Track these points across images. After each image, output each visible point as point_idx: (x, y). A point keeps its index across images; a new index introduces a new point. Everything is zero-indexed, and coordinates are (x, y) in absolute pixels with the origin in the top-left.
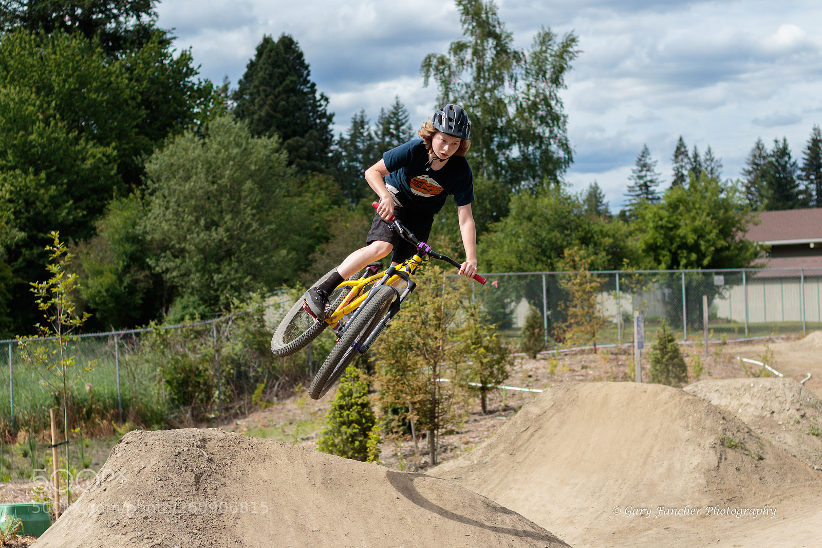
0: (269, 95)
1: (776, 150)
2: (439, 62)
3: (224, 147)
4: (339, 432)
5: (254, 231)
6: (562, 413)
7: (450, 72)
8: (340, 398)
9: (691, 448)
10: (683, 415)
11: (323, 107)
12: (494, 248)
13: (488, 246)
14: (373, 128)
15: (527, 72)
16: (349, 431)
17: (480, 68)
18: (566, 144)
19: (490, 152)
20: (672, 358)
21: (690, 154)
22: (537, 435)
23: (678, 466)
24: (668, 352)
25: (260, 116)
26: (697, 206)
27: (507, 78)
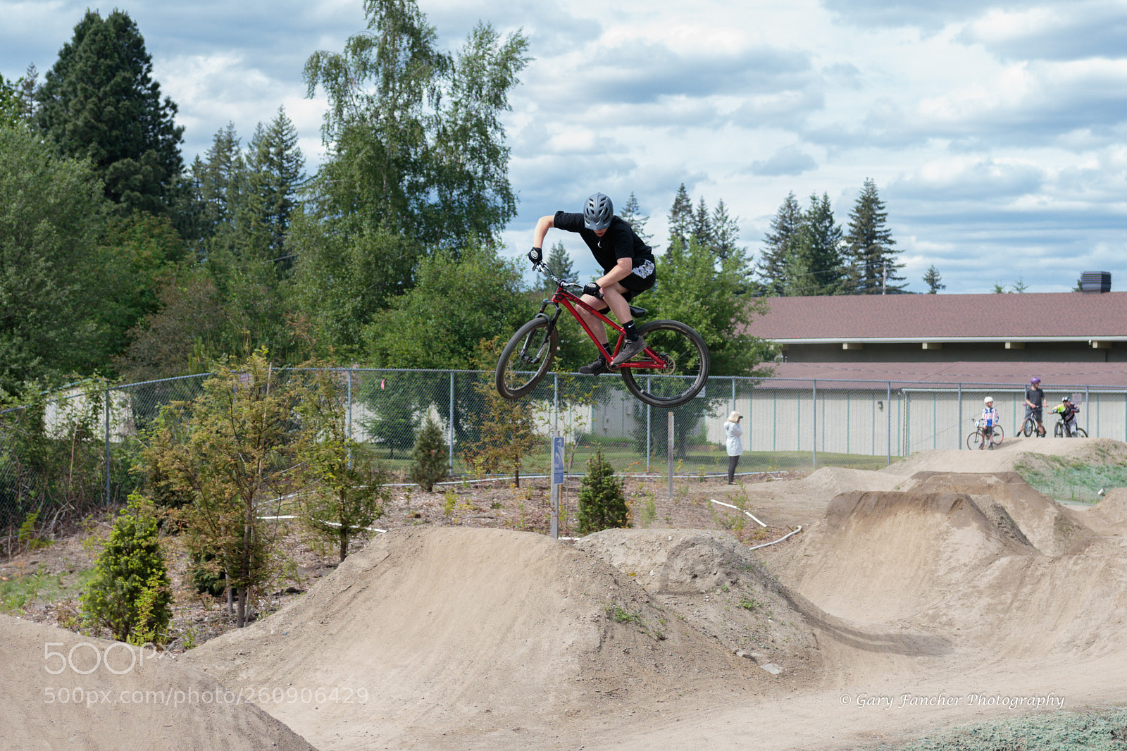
0: (91, 97)
1: (812, 210)
2: (330, 63)
3: (11, 170)
4: (113, 585)
5: (48, 293)
6: (398, 569)
7: (347, 79)
8: (117, 537)
9: (566, 621)
10: (561, 576)
11: (168, 118)
12: (392, 331)
13: (384, 329)
14: (245, 151)
15: (455, 85)
16: (126, 584)
17: (388, 77)
18: (507, 189)
19: (398, 194)
20: (608, 498)
21: (695, 212)
22: (361, 597)
23: (546, 645)
24: (604, 489)
25: (75, 125)
26: (682, 285)
27: (425, 92)
